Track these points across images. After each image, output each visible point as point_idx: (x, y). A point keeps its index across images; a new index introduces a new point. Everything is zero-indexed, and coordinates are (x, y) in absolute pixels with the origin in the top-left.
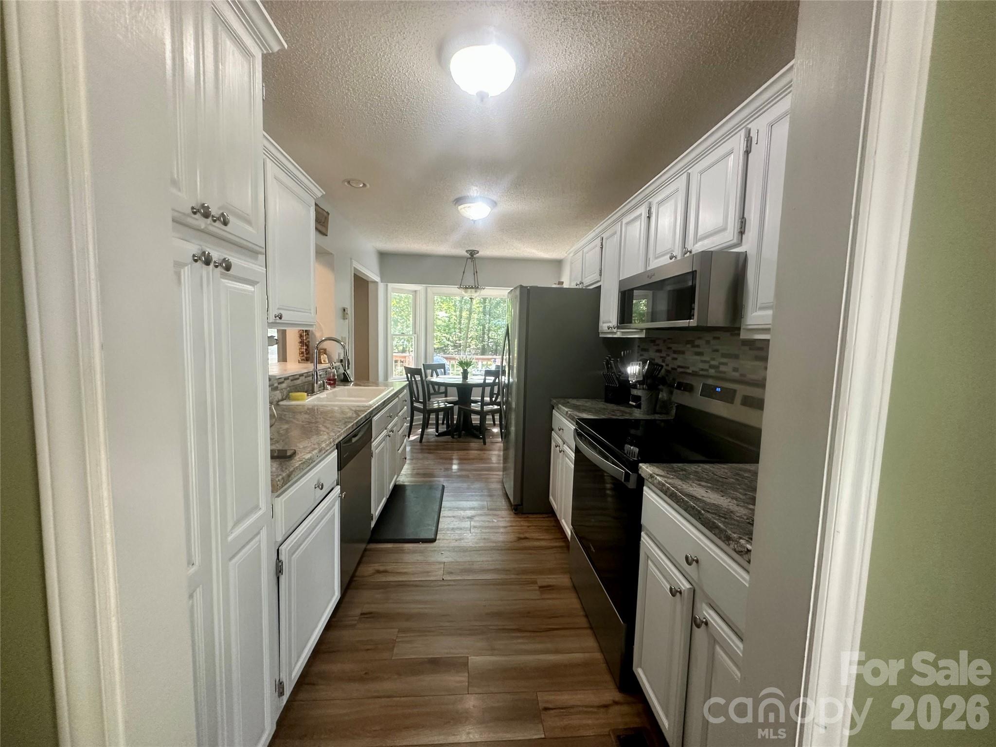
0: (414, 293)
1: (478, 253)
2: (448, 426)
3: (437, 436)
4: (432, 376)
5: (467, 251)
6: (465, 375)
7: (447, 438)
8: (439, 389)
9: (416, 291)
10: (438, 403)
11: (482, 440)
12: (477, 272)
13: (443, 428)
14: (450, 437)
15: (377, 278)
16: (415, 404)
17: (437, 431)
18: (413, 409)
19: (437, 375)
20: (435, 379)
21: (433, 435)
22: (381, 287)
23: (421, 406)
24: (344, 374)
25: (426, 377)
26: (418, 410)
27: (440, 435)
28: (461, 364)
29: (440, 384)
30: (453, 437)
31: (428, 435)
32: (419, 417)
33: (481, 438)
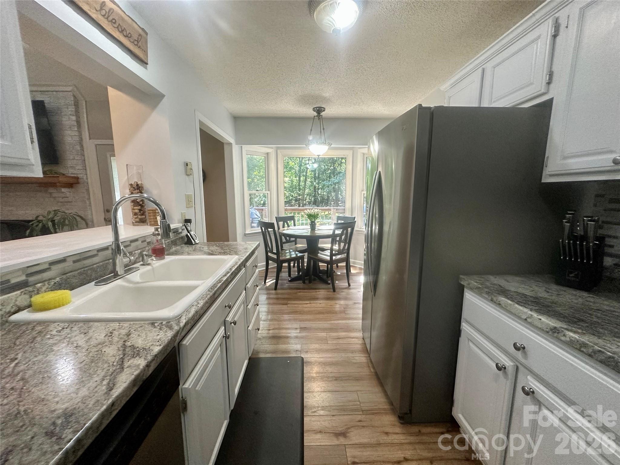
0: (266, 156)
1: (324, 111)
2: (299, 271)
3: (290, 281)
4: (283, 227)
5: (314, 110)
6: (313, 226)
7: (299, 284)
8: (290, 239)
9: (268, 154)
10: (290, 253)
11: (331, 286)
12: (324, 129)
13: (294, 274)
14: (301, 282)
15: (231, 140)
16: (269, 254)
17: (290, 275)
18: (268, 259)
19: (288, 226)
20: (287, 231)
21: (285, 280)
22: (235, 149)
23: (275, 257)
24: (187, 235)
25: (279, 228)
26: (273, 259)
27: (293, 280)
28: (310, 216)
29: (290, 236)
30: (304, 283)
31: (282, 280)
32: (273, 265)
33: (329, 284)
